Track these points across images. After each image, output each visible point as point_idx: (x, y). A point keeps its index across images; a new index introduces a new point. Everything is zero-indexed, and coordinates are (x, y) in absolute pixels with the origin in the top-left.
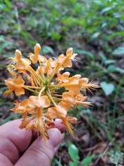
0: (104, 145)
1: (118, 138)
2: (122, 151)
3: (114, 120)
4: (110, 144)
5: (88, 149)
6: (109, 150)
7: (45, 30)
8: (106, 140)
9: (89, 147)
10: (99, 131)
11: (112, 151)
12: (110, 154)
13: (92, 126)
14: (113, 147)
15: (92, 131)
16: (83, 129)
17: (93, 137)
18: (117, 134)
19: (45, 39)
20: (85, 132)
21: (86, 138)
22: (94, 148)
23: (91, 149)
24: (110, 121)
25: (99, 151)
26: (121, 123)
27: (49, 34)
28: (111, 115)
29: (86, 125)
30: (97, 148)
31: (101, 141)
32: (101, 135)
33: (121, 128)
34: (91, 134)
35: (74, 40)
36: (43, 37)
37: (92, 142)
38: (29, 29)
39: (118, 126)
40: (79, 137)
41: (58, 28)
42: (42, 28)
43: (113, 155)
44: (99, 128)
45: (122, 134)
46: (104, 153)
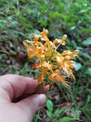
0: (69, 104)
1: (78, 101)
2: (80, 110)
3: (77, 88)
4: (73, 104)
5: (57, 106)
6: (71, 108)
7: (36, 18)
8: (70, 101)
9: (58, 104)
10: (66, 94)
11: (73, 109)
12: (71, 110)
13: (62, 90)
14: (74, 106)
15: (61, 94)
16: (56, 92)
17: (62, 98)
18: (78, 98)
19: (36, 24)
20: (57, 93)
21: (57, 98)
22: (62, 105)
23: (59, 106)
24: (74, 89)
25: (65, 107)
26: (81, 91)
27: (39, 21)
28: (76, 85)
29: (58, 89)
30: (63, 106)
31: (67, 101)
32: (68, 97)
33: (81, 95)
34: (61, 96)
35: (56, 28)
36: (34, 23)
37: (60, 101)
38: (25, 15)
39: (79, 93)
40: (52, 97)
41: (46, 18)
42: (34, 16)
43: (73, 112)
44: (67, 92)
45: (81, 99)
46: (68, 109)
